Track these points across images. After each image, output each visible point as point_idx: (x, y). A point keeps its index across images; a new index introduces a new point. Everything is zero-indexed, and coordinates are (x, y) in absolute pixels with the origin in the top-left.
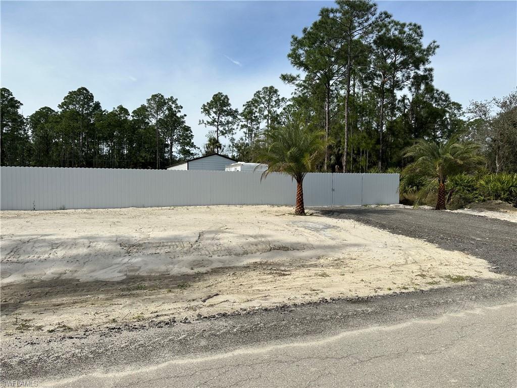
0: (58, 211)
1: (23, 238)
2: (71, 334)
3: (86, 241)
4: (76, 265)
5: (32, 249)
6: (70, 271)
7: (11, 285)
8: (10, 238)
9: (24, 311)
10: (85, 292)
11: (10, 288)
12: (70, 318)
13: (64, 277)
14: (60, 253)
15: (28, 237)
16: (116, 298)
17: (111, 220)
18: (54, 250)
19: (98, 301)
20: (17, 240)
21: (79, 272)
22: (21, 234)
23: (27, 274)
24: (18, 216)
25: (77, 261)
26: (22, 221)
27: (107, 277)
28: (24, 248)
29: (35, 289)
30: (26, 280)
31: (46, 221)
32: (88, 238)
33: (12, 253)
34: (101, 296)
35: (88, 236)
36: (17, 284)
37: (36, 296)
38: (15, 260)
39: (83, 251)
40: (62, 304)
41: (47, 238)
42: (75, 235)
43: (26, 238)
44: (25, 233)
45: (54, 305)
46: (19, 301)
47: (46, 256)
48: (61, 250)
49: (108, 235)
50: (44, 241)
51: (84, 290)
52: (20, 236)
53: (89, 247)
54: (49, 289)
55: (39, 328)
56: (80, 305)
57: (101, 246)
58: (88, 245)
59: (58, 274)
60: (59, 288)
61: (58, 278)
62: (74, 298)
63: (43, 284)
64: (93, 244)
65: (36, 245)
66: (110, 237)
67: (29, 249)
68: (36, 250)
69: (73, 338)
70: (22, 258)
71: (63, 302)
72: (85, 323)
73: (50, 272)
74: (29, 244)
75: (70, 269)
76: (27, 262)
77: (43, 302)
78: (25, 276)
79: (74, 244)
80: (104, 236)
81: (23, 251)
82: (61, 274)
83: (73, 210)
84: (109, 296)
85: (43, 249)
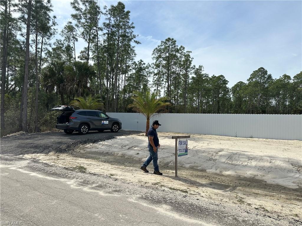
0: (249, 139)
1: (233, 151)
2: (269, 214)
3: (268, 158)
4: (263, 172)
5: (238, 158)
6: (260, 175)
7: (230, 176)
8: (227, 151)
9: (238, 192)
10: (272, 190)
11: (230, 177)
12: (266, 204)
13: (257, 178)
14: (254, 163)
15: (236, 151)
16: (294, 200)
17: (283, 147)
18: (250, 161)
19: (281, 198)
20: (231, 152)
21: (266, 177)
22: (232, 149)
23: (237, 171)
24: (229, 140)
25: (264, 170)
26: (231, 142)
27: (284, 184)
28: (234, 157)
29: (242, 181)
30: (237, 175)
31: (243, 144)
32: (269, 157)
33: (229, 159)
34: (283, 196)
35: (270, 155)
36: (233, 176)
37: (243, 185)
38: (230, 163)
39: (267, 164)
40: (259, 194)
41: (245, 153)
42: (261, 154)
43: (235, 152)
44: (234, 149)
45: (254, 193)
46: (235, 185)
47: (246, 163)
48: (254, 162)
49: (282, 157)
50: (244, 155)
51: (270, 189)
52: (232, 150)
53: (271, 162)
54: (250, 183)
55: (249, 205)
56: (269, 198)
57: (278, 163)
58: (270, 161)
59: (254, 175)
60: (255, 184)
61: (254, 177)
62: (265, 192)
63: (245, 179)
64: (273, 161)
65: (240, 156)
66: (283, 158)
67: (237, 158)
68: (241, 159)
69: (270, 217)
70: (233, 162)
71: (259, 193)
72: (276, 210)
73: (249, 173)
74: (237, 155)
75: (260, 174)
76: (237, 165)
77: (247, 189)
78: (236, 172)
79: (261, 159)
80: (280, 157)
81: (234, 158)
82: (255, 175)
83: (257, 139)
84: (289, 197)
85: (244, 159)
